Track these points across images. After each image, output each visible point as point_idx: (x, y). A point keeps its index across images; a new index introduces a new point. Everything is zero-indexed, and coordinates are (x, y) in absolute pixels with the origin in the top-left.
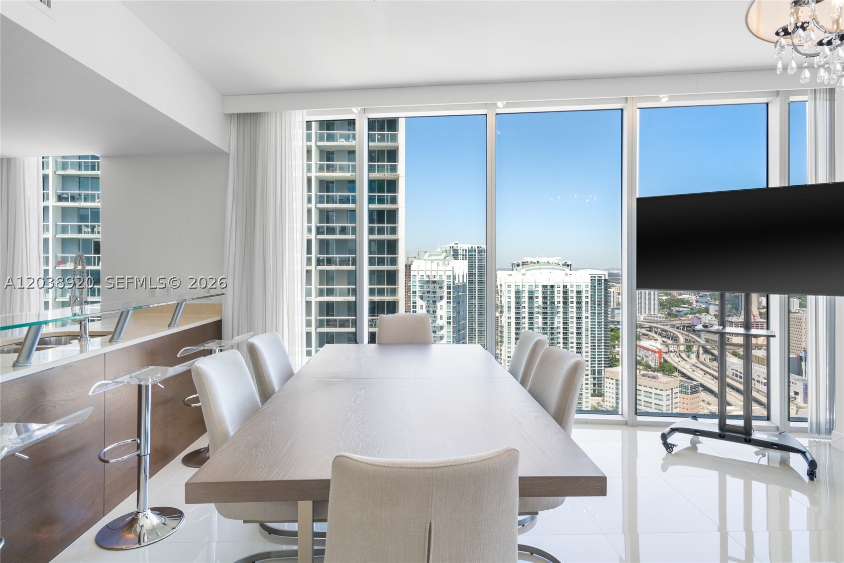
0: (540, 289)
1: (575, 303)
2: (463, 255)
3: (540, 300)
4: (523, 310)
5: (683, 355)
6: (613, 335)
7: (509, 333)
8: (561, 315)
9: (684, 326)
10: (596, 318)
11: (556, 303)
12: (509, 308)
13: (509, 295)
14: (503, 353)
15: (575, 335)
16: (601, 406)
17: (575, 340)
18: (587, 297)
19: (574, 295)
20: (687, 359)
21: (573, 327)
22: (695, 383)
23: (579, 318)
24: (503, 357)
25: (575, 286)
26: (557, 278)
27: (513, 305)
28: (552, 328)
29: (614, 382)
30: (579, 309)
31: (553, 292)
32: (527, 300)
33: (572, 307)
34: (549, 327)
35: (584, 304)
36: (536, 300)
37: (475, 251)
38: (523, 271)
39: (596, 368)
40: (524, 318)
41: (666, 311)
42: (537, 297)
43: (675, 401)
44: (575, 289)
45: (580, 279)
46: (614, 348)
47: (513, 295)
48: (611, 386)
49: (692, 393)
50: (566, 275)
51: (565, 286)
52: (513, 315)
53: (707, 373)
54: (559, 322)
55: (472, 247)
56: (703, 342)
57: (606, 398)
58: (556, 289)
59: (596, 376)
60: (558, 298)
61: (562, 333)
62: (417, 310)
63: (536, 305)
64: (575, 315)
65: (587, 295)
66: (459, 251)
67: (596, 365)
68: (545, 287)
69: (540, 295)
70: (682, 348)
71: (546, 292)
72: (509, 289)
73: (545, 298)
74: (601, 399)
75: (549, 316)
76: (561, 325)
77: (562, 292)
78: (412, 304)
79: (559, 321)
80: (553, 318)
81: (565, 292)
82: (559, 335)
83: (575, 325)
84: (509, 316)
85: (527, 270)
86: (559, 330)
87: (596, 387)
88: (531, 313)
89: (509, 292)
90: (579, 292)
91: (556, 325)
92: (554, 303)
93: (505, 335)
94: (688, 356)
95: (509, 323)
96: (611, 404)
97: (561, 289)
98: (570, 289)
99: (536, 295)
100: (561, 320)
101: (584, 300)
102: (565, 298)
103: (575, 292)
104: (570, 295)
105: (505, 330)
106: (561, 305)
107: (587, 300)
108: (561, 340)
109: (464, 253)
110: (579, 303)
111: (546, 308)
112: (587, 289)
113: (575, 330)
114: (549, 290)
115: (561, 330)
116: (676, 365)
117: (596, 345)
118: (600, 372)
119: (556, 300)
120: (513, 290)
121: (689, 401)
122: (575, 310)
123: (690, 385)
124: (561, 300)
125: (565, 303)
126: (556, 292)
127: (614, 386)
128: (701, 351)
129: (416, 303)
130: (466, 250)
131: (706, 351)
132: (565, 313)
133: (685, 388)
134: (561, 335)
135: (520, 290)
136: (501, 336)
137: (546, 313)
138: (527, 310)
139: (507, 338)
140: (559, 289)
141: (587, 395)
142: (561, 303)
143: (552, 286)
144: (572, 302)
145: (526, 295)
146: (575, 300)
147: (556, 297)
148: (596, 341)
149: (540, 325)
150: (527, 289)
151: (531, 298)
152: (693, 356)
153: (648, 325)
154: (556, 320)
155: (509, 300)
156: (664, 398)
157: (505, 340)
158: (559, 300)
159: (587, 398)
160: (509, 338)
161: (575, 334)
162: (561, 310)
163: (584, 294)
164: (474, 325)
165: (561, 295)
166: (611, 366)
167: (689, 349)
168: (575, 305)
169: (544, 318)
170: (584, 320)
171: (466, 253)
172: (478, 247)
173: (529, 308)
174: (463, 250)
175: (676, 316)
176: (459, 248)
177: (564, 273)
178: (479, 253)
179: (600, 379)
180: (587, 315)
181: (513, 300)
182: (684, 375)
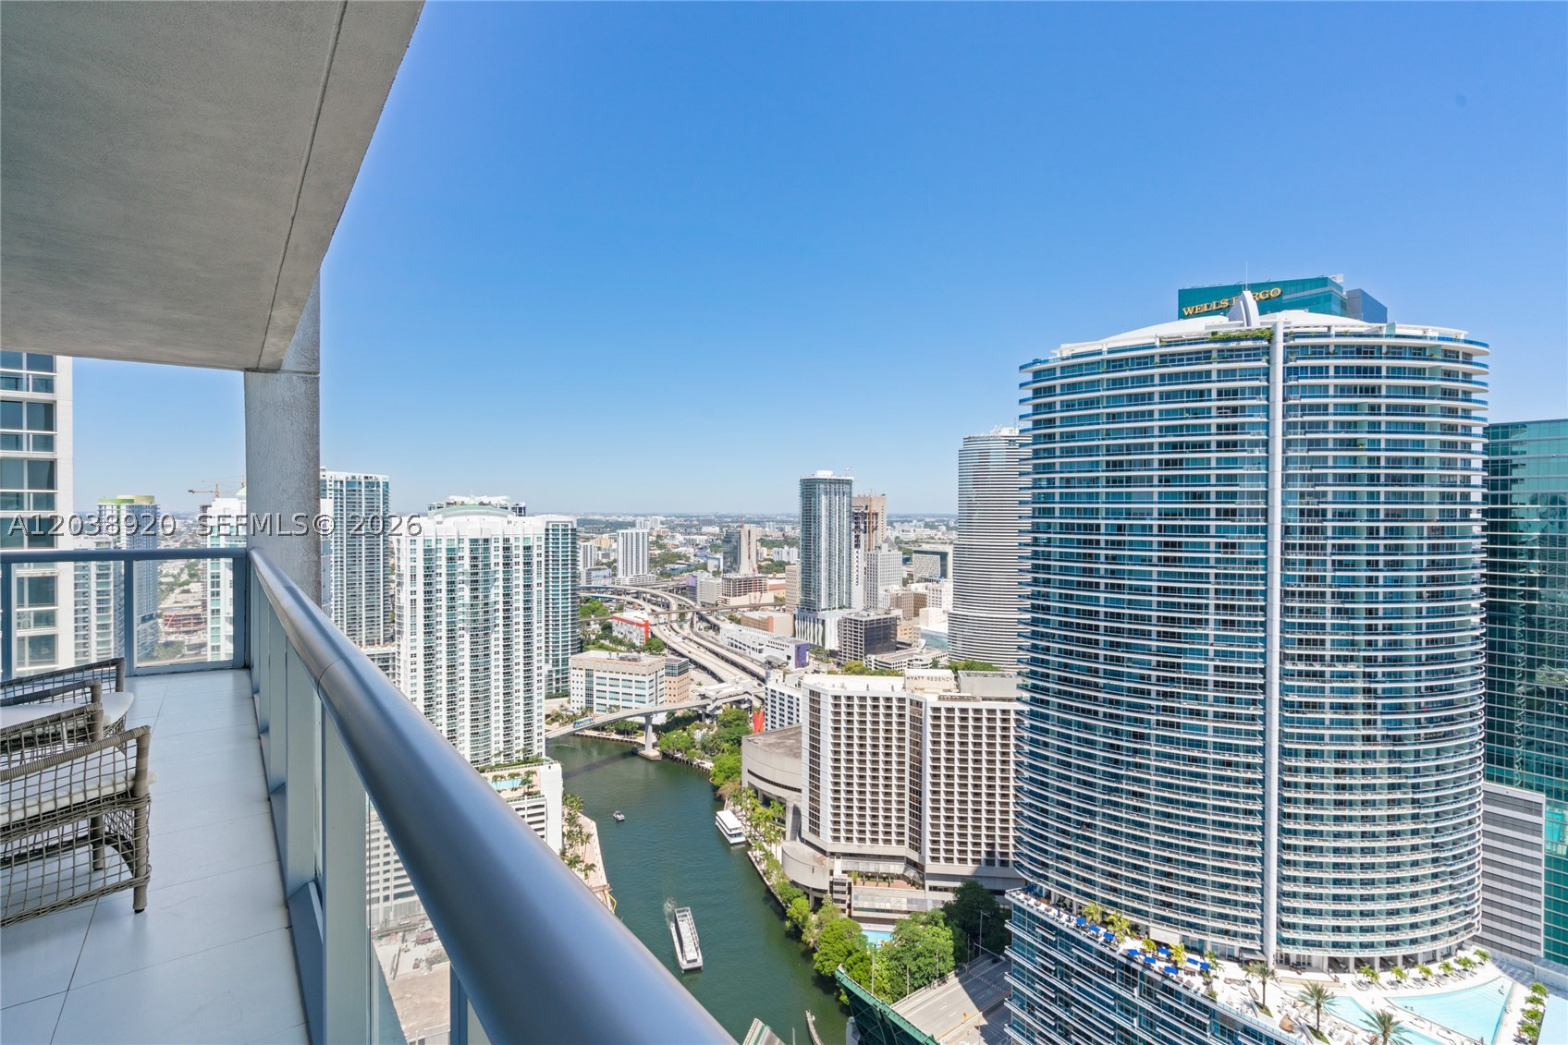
0: (467, 545)
1: (521, 564)
2: (336, 490)
3: (467, 563)
4: (438, 579)
5: (675, 626)
6: (589, 608)
7: (413, 617)
8: (500, 583)
9: (678, 589)
10: (560, 584)
11: (492, 565)
12: (413, 577)
13: (413, 556)
14: (402, 650)
15: (521, 612)
16: (566, 710)
17: (521, 620)
18: (539, 555)
19: (521, 552)
20: (679, 630)
21: (518, 600)
22: (684, 660)
23: (527, 586)
24: (402, 657)
25: (521, 540)
26: (495, 527)
27: (420, 573)
28: (486, 604)
29: (583, 672)
30: (528, 572)
31: (486, 550)
32: (443, 562)
33: (518, 571)
34: (480, 602)
35: (535, 567)
36: (459, 562)
37: (360, 483)
38: (439, 518)
39: (560, 657)
40: (439, 591)
41: (659, 569)
42: (461, 558)
43: (660, 687)
44: (521, 544)
45: (531, 529)
46: (589, 624)
47: (420, 556)
48: (580, 679)
49: (680, 674)
50: (509, 522)
51: (507, 540)
52: (420, 588)
53: (701, 645)
54: (496, 595)
55: (354, 477)
56: (698, 607)
57: (572, 698)
58: (492, 545)
59: (561, 667)
60: (496, 557)
61: (501, 611)
62: (221, 589)
63: (460, 570)
64: (521, 582)
65: (539, 552)
66: (328, 483)
67: (560, 652)
68: (474, 541)
69: (467, 554)
70: (674, 617)
71: (477, 549)
72: (413, 547)
73: (474, 558)
74: (566, 699)
75: (481, 587)
76: (501, 599)
77: (501, 549)
78: (209, 580)
79: (496, 593)
80: (488, 588)
81: (506, 549)
82: (497, 614)
83: (521, 597)
84: (413, 589)
85: (445, 517)
86: (497, 607)
87: (561, 684)
88: (451, 583)
89: (413, 551)
90: (527, 548)
91: (492, 599)
92: (488, 565)
93: (407, 620)
94: (681, 627)
95: (413, 602)
96: (579, 705)
97: (501, 545)
98: (514, 544)
99: (460, 554)
100: (501, 591)
101: (535, 559)
102: (506, 557)
103: (521, 548)
104: (515, 552)
105: (407, 613)
106: (501, 568)
107: (539, 559)
108: (500, 621)
109: (339, 487)
110: (527, 564)
111: (477, 574)
112: (540, 543)
113: (521, 605)
114: (480, 547)
115: (501, 606)
116: (665, 640)
117: (560, 623)
118: (565, 661)
119: (493, 560)
120: (420, 547)
121: (676, 685)
122: (521, 574)
123: (677, 664)
124: (501, 560)
125: (506, 565)
126: (492, 549)
127: (584, 679)
128: (696, 619)
129: (218, 577)
130: (341, 482)
131: (702, 618)
132: (506, 580)
133: (673, 668)
134: (501, 614)
135: (433, 547)
136: (399, 624)
137: (477, 581)
138: (444, 579)
139: (409, 626)
140: (496, 545)
141: (540, 698)
142: (501, 565)
143: (486, 541)
144: (517, 563)
145: (443, 554)
146: (521, 560)
147: (492, 557)
148: (560, 618)
149: (467, 600)
150: (444, 545)
151: (451, 559)
152: (687, 626)
153: (634, 590)
154: (493, 591)
155: (413, 564)
156: (647, 685)
157: (407, 628)
158: (497, 561)
159: (540, 701)
160: (413, 624)
161: (521, 609)
162: (500, 576)
163: (535, 552)
164: (357, 609)
165: (501, 553)
166: (581, 651)
167: (682, 616)
168: (521, 567)
169: (474, 590)
170: (535, 589)
171: (342, 485)
172: (366, 478)
173: (448, 575)
174: (336, 482)
175: (669, 575)
176: (328, 478)
177: (505, 520)
178: (367, 487)
179: (565, 672)
180: (539, 581)
181: (420, 565)
182: (675, 652)
